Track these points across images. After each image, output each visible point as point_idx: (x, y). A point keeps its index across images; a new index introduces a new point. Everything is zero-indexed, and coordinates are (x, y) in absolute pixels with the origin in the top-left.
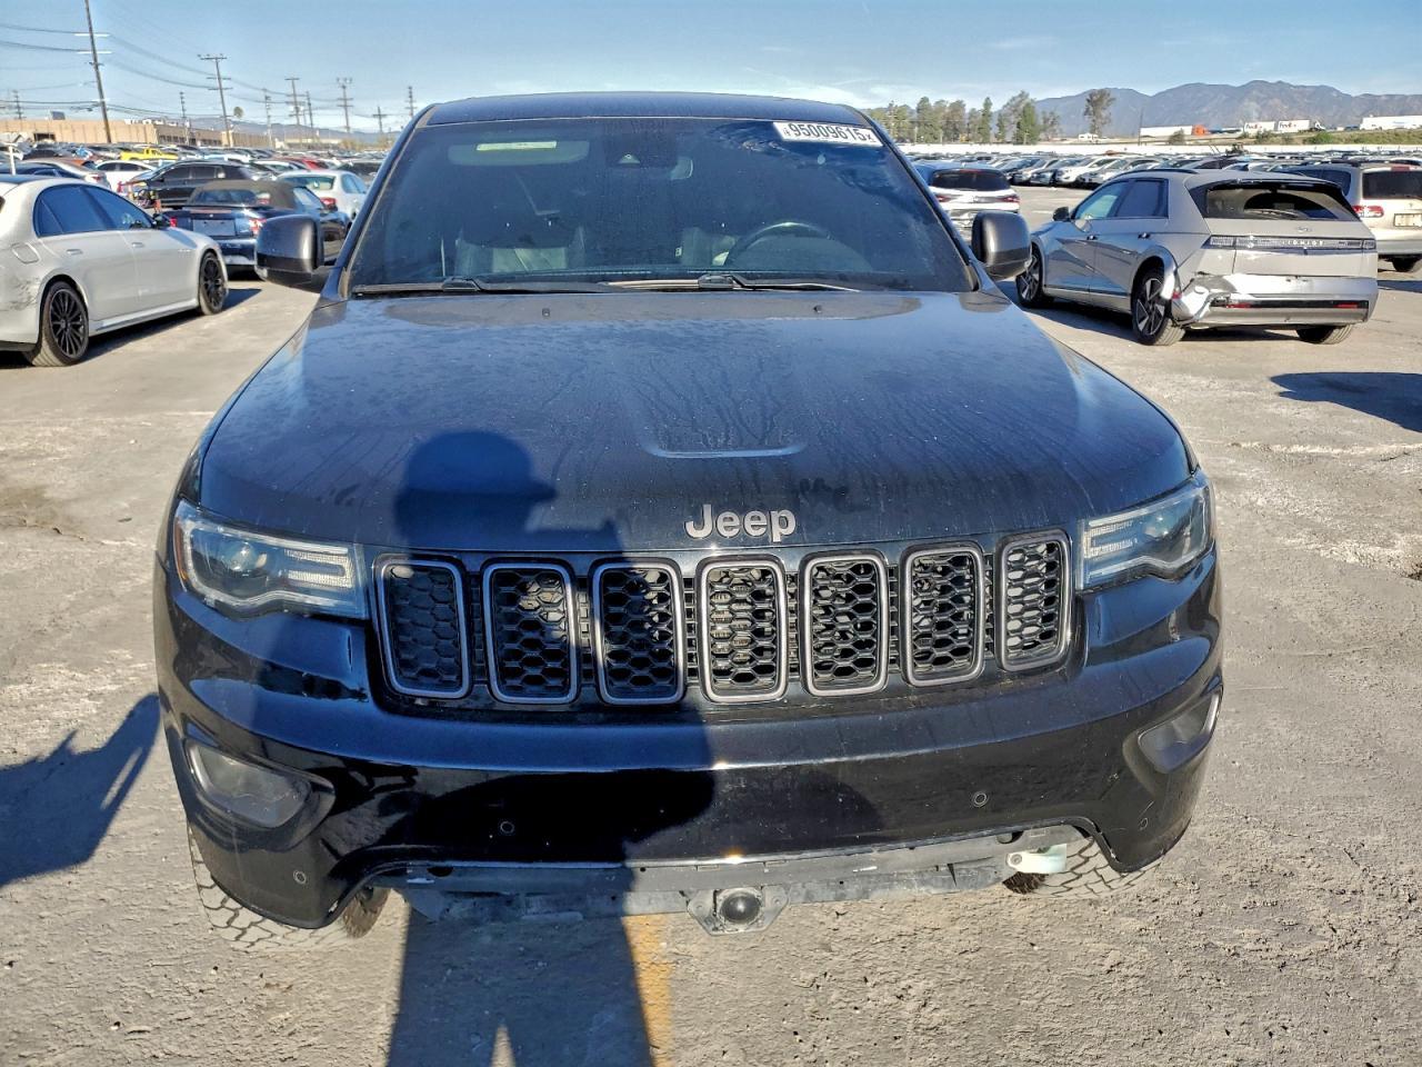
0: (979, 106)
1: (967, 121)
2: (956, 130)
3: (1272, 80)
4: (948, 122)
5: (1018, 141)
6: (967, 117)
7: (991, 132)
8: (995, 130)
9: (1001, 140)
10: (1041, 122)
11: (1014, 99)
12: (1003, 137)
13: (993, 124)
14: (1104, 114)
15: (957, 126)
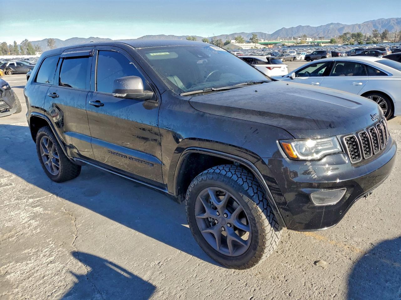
0: (13, 44)
1: (9, 48)
2: (6, 51)
3: (95, 37)
4: (2, 49)
5: (29, 54)
6: (8, 47)
7: (19, 51)
8: (20, 51)
9: (23, 54)
10: (35, 48)
11: (23, 41)
12: (23, 53)
13: (19, 49)
14: (54, 46)
15: (6, 50)
